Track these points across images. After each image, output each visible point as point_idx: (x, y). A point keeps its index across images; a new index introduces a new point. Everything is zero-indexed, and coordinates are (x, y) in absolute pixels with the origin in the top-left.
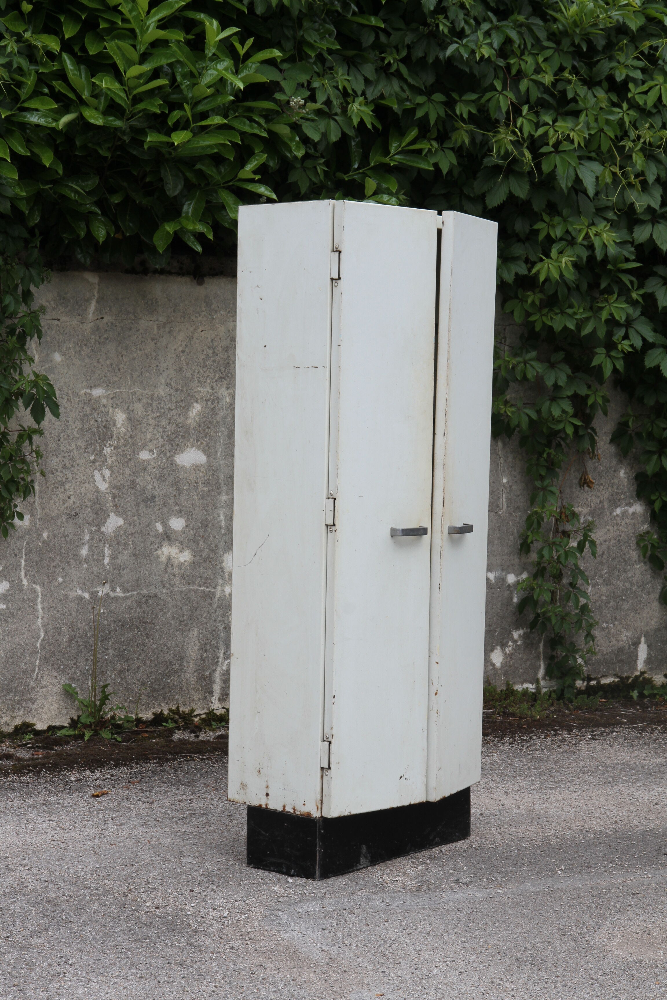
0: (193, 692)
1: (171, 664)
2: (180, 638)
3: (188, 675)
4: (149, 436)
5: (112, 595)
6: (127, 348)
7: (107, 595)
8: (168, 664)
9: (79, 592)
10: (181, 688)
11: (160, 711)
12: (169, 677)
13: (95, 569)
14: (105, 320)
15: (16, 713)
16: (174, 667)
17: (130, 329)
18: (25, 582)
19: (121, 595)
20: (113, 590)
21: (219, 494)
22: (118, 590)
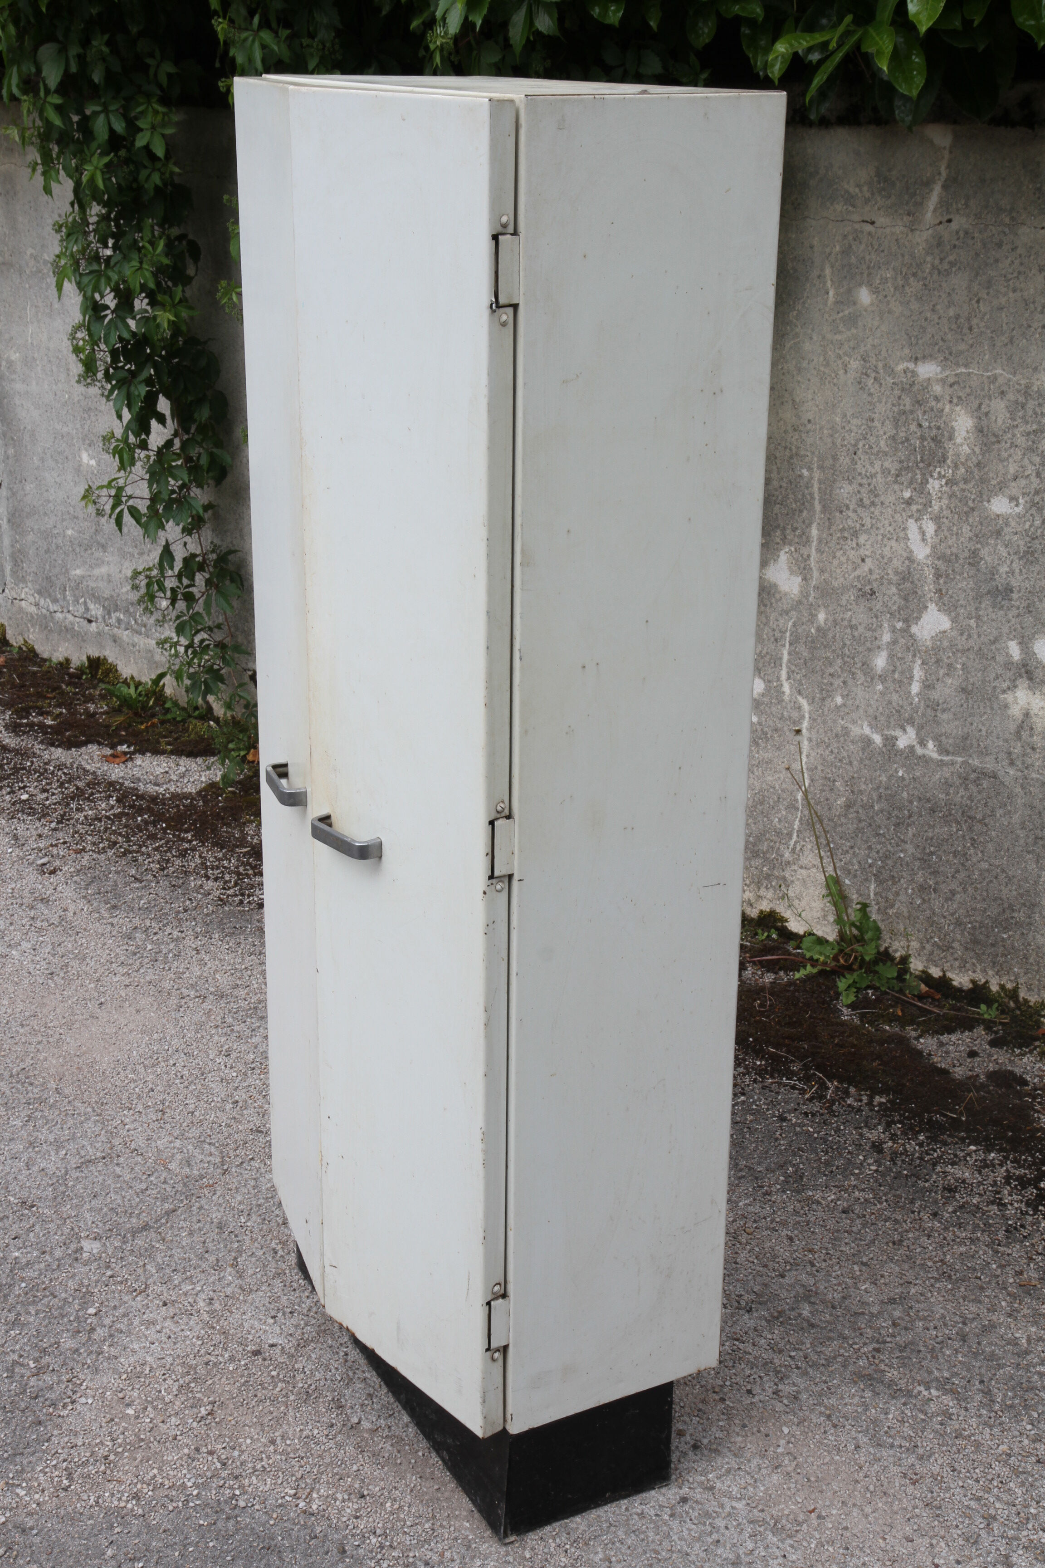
1: (1011, 908)
2: (1032, 866)
4: (1012, 469)
5: (919, 751)
6: (989, 284)
7: (911, 748)
8: (1006, 905)
9: (867, 730)
10: (1026, 957)
11: (983, 981)
12: (1006, 929)
13: (895, 697)
14: (954, 226)
16: (1016, 915)
17: (1000, 245)
18: (786, 688)
19: (935, 756)
20: (922, 743)
22: (931, 745)
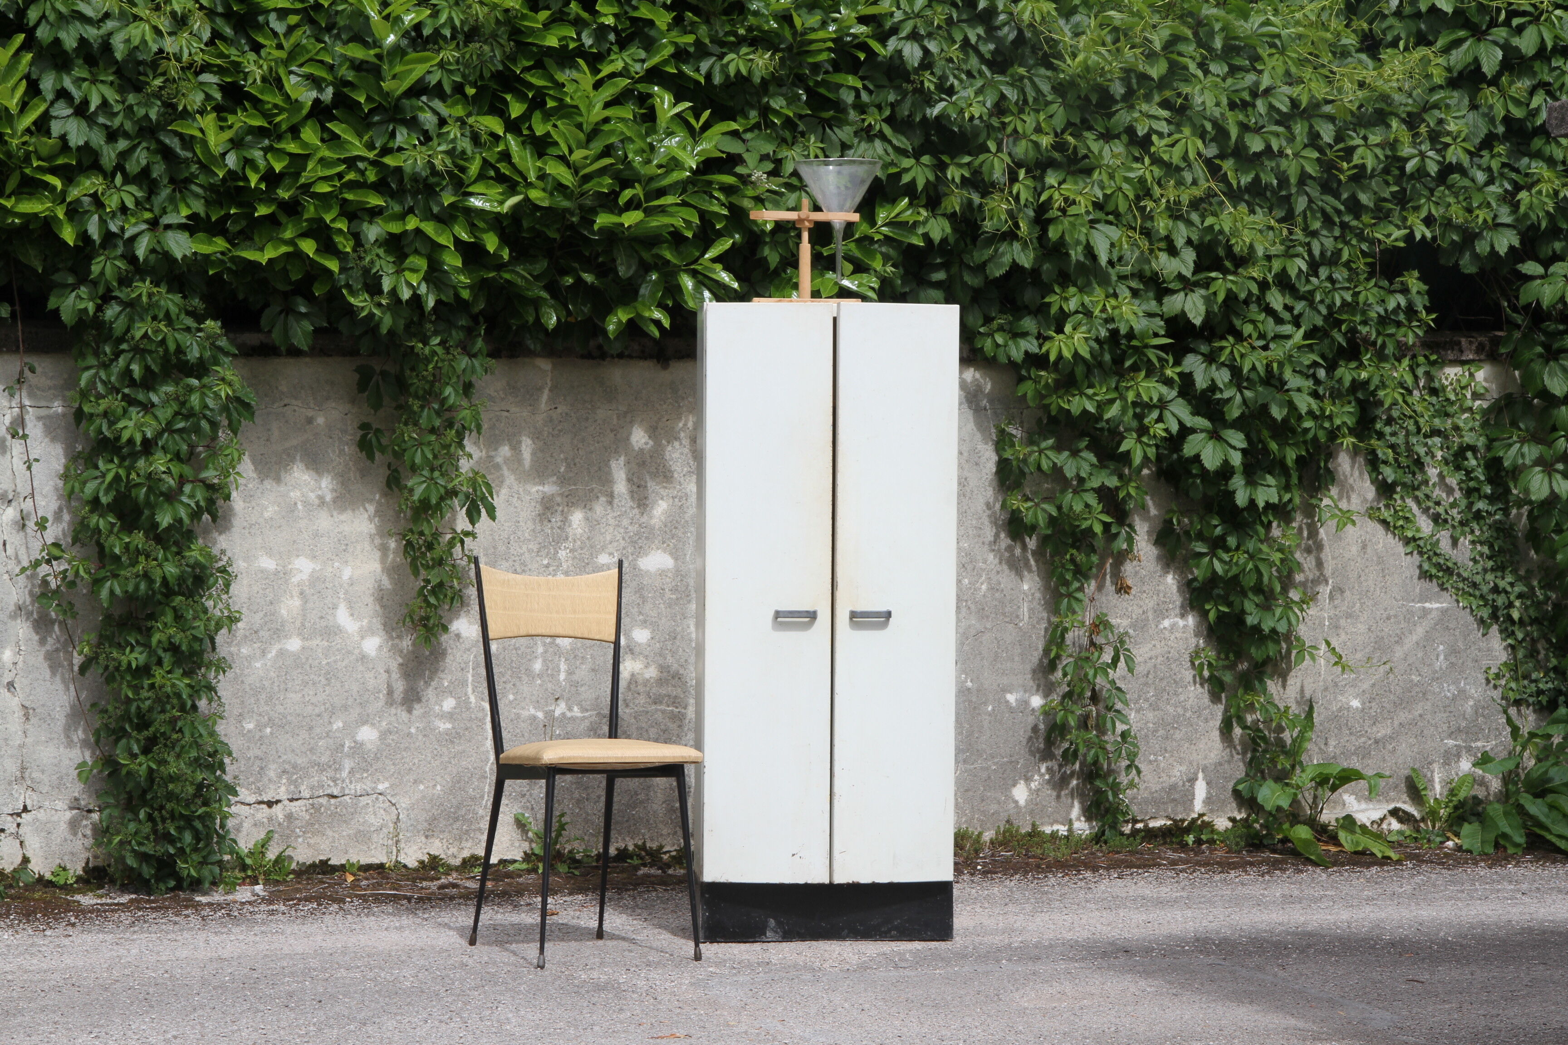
0: (661, 826)
1: (636, 794)
3: (655, 807)
4: (608, 538)
5: (569, 714)
6: (583, 440)
7: (563, 714)
8: (633, 793)
9: (532, 711)
10: (648, 821)
11: (626, 846)
12: (634, 808)
13: (549, 685)
14: (559, 411)
15: (464, 844)
16: (639, 797)
17: (587, 419)
18: (472, 699)
19: (579, 715)
20: (570, 709)
21: (689, 602)
22: (576, 709)
